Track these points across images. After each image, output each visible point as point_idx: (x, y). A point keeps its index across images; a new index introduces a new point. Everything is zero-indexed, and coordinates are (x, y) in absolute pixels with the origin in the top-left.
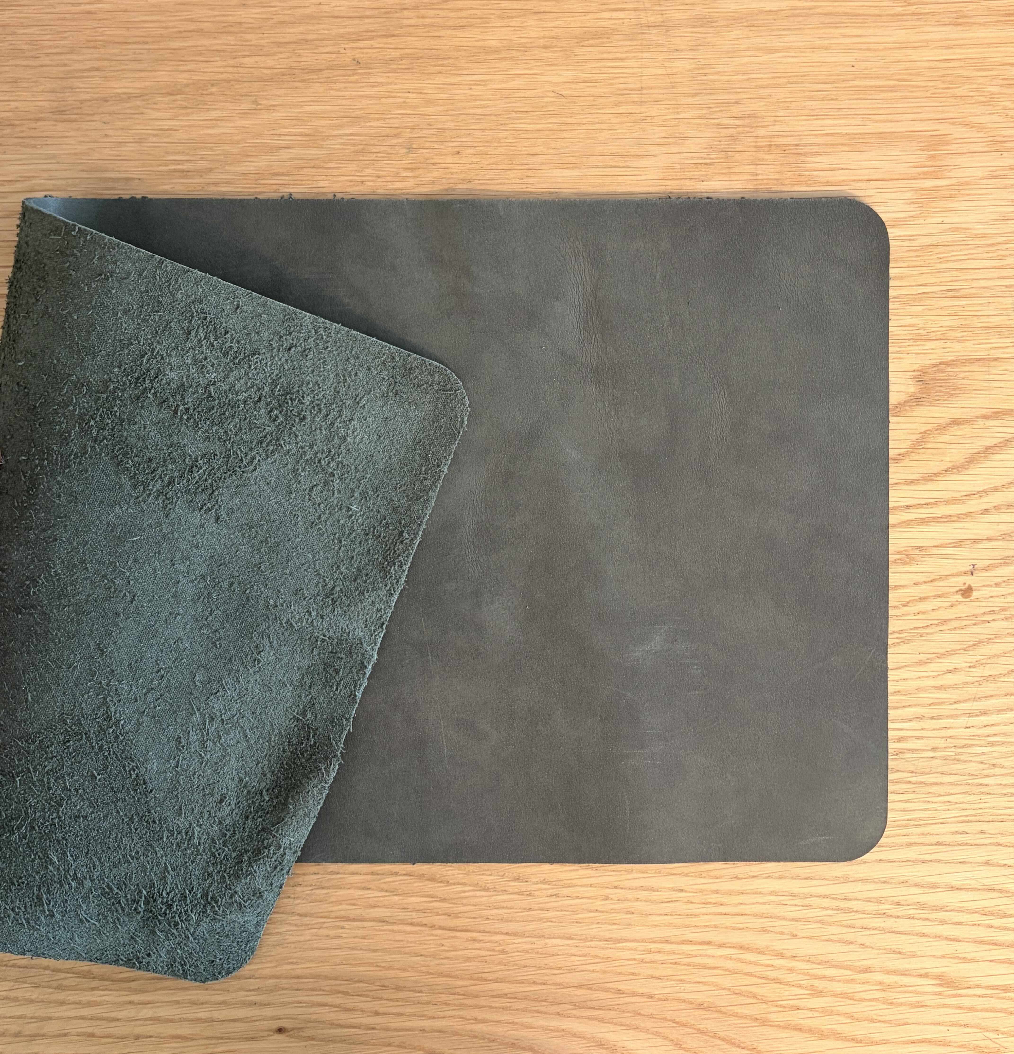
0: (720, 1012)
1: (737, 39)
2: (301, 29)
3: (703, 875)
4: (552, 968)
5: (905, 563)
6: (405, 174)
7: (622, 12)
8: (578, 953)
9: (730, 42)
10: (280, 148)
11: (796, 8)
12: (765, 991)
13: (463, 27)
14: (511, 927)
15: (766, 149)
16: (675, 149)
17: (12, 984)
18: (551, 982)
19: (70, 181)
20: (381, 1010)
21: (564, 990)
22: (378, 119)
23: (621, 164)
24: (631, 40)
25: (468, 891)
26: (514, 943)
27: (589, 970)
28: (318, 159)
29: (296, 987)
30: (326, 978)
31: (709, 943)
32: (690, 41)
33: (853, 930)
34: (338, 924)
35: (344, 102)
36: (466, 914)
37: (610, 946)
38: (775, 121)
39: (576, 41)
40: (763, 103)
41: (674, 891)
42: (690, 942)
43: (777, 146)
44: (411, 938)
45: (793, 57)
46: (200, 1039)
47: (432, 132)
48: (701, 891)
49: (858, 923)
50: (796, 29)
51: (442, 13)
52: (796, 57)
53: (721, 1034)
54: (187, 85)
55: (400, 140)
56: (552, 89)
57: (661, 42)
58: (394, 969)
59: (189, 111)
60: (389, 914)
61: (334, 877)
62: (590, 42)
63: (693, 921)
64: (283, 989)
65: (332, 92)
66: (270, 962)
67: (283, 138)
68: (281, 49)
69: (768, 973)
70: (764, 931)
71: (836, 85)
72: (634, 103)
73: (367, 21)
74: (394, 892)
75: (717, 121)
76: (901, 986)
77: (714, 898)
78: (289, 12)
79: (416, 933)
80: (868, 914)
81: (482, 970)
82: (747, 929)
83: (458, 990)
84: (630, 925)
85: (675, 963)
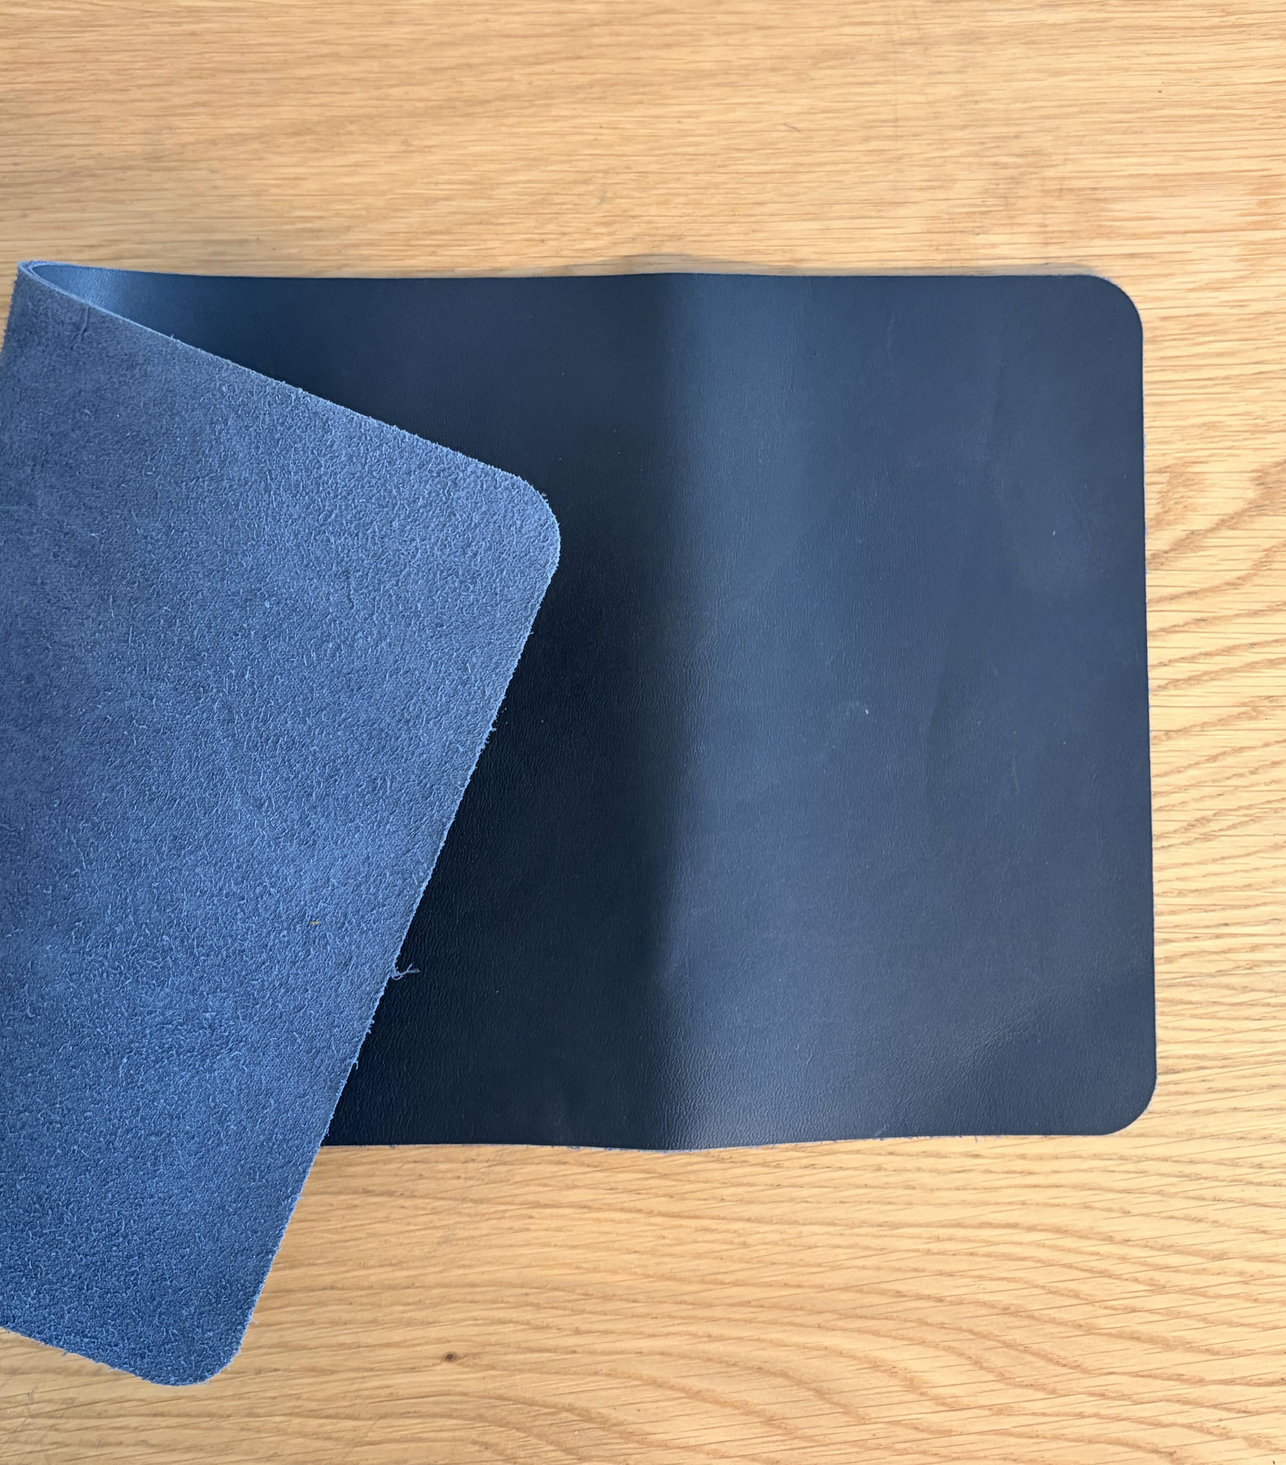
0: (1032, 1317)
1: (1014, 59)
2: (464, 50)
4: (808, 1265)
5: (1251, 718)
6: (598, 230)
7: (868, 27)
8: (844, 1244)
9: (1005, 63)
10: (437, 199)
11: (1086, 21)
12: (1090, 1287)
13: (668, 46)
14: (755, 1210)
15: (1057, 194)
16: (941, 194)
18: (808, 1284)
19: (169, 246)
20: (584, 1327)
21: (826, 1294)
22: (562, 162)
23: (873, 214)
24: (881, 60)
25: (697, 1163)
26: (758, 1233)
27: (858, 1267)
28: (486, 213)
29: (470, 1298)
30: (510, 1285)
31: (1015, 1226)
32: (956, 62)
33: (1202, 1203)
34: (524, 1212)
35: (517, 141)
36: (693, 1195)
37: (885, 1233)
38: (1066, 160)
39: (810, 62)
40: (1049, 138)
41: (967, 1156)
42: (990, 1225)
43: (1071, 190)
44: (623, 1228)
45: (1084, 80)
46: (344, 1371)
47: (631, 176)
48: (1003, 1156)
49: (1209, 1193)
50: (1087, 46)
51: (642, 29)
52: (1088, 80)
53: (1035, 1347)
54: (319, 123)
55: (591, 188)
56: (783, 121)
57: (919, 63)
58: (599, 1271)
59: (321, 154)
60: (592, 1197)
62: (830, 63)
63: (992, 1197)
64: (452, 1302)
65: (504, 129)
66: (435, 1265)
67: (441, 187)
68: (439, 77)
69: (1094, 1264)
70: (1087, 1207)
71: (1140, 115)
72: (888, 137)
73: (546, 40)
75: (993, 160)
76: (1269, 1277)
78: (448, 31)
79: (628, 1221)
80: (1222, 1181)
81: (717, 1270)
82: (1065, 1205)
83: (686, 1298)
84: (910, 1204)
85: (972, 1254)
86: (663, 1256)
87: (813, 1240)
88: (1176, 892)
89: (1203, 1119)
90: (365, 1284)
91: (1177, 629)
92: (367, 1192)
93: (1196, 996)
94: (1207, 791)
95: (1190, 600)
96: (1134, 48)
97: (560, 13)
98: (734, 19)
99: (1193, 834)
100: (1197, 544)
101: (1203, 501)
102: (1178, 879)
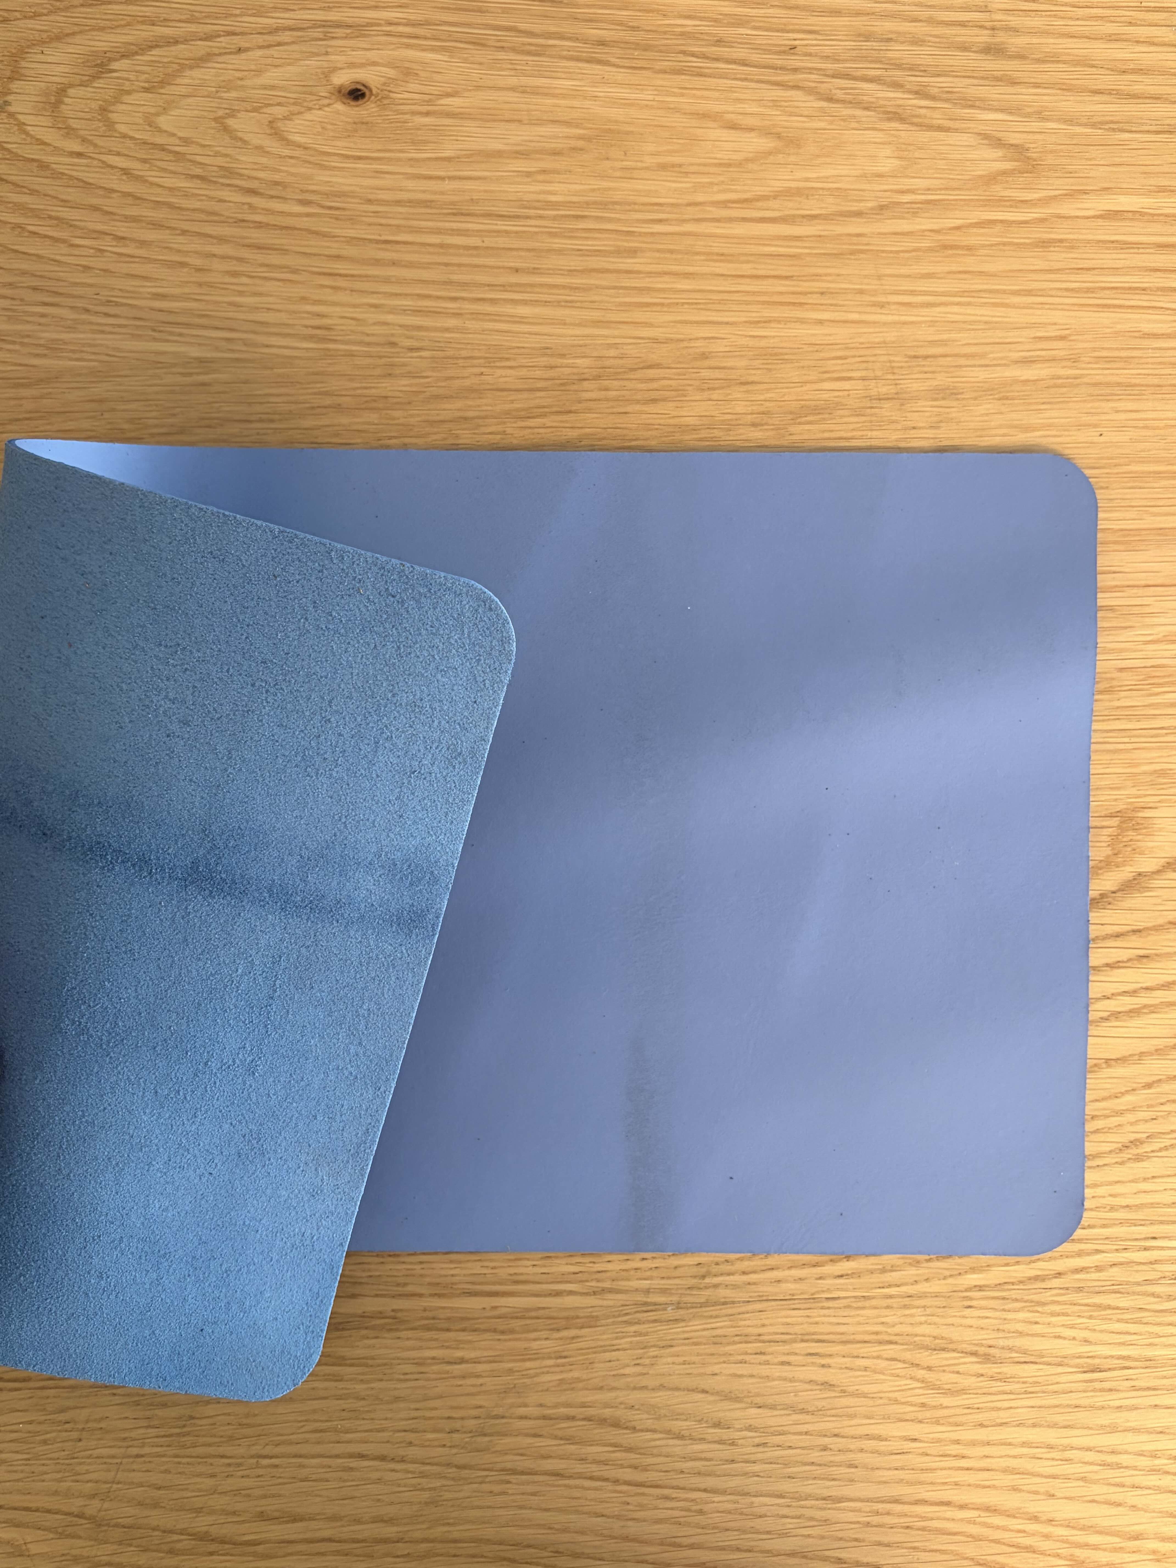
1: (987, 414)
2: (459, 404)
3: (941, 1422)
4: (758, 1532)
7: (847, 382)
8: (791, 1514)
9: (978, 418)
11: (1059, 378)
12: (1015, 1561)
13: (654, 401)
14: (710, 1482)
17: (115, 1547)
18: (758, 1549)
21: (775, 1558)
24: (857, 415)
25: (659, 1439)
26: (714, 1502)
27: (802, 1536)
29: (453, 1552)
30: (488, 1541)
31: (948, 1504)
32: (931, 416)
33: (1121, 1490)
34: (503, 1477)
36: (656, 1468)
37: (829, 1506)
39: (791, 417)
41: (906, 1440)
42: (924, 1502)
44: (591, 1494)
48: (939, 1441)
49: (1128, 1481)
50: (1058, 402)
51: (629, 384)
57: (894, 418)
58: (569, 1532)
60: (564, 1466)
61: (498, 1421)
63: (928, 1477)
64: (439, 1555)
66: (423, 1522)
68: (436, 430)
69: (1019, 1540)
70: (1015, 1490)
73: (539, 394)
74: (570, 1440)
77: (954, 1449)
78: (443, 384)
79: (596, 1489)
80: (1140, 1470)
81: (675, 1535)
82: (994, 1487)
83: (648, 1558)
84: (852, 1481)
85: (908, 1527)
86: (627, 1520)
87: (763, 1510)
88: (1109, 1207)
89: (1125, 1414)
90: (360, 1537)
91: (1121, 964)
92: (362, 1456)
93: (1123, 1302)
94: (1141, 1115)
95: (1134, 937)
96: (1103, 404)
97: (552, 367)
98: (717, 374)
99: (1125, 1155)
100: (1143, 885)
101: (1150, 844)
102: (1111, 1195)
